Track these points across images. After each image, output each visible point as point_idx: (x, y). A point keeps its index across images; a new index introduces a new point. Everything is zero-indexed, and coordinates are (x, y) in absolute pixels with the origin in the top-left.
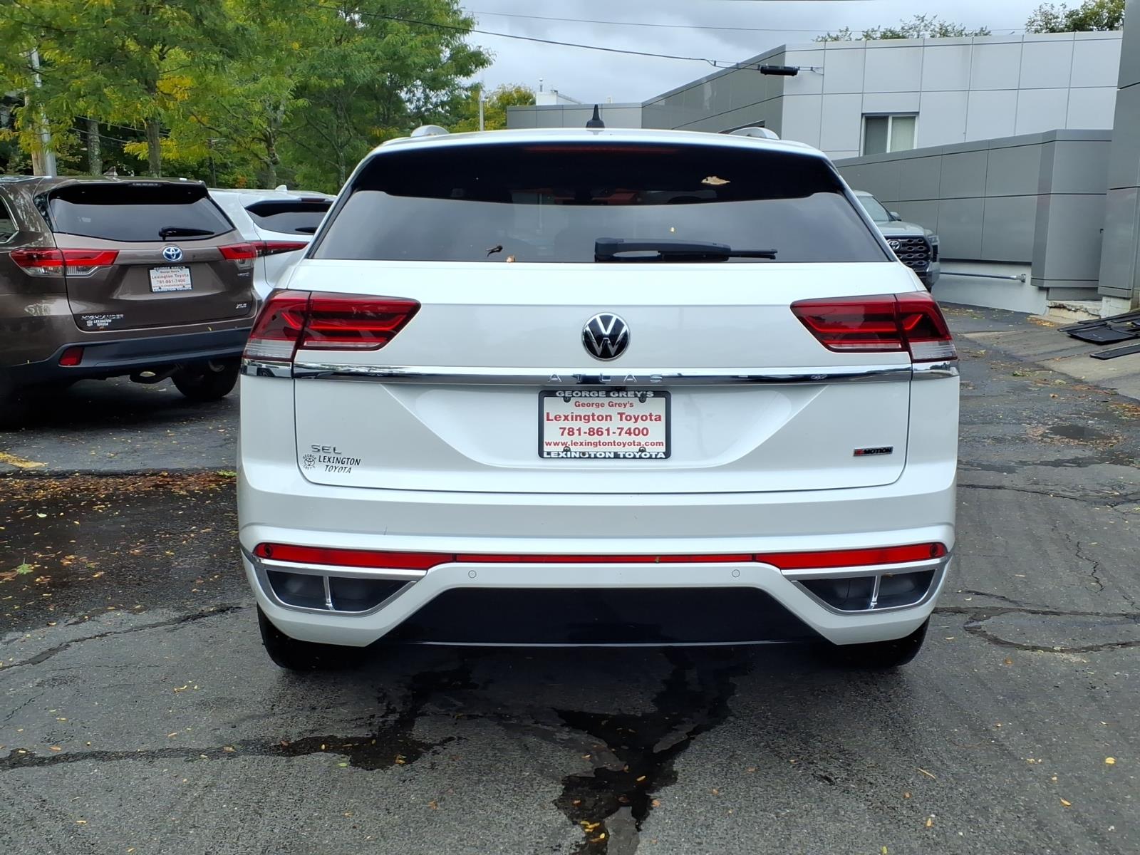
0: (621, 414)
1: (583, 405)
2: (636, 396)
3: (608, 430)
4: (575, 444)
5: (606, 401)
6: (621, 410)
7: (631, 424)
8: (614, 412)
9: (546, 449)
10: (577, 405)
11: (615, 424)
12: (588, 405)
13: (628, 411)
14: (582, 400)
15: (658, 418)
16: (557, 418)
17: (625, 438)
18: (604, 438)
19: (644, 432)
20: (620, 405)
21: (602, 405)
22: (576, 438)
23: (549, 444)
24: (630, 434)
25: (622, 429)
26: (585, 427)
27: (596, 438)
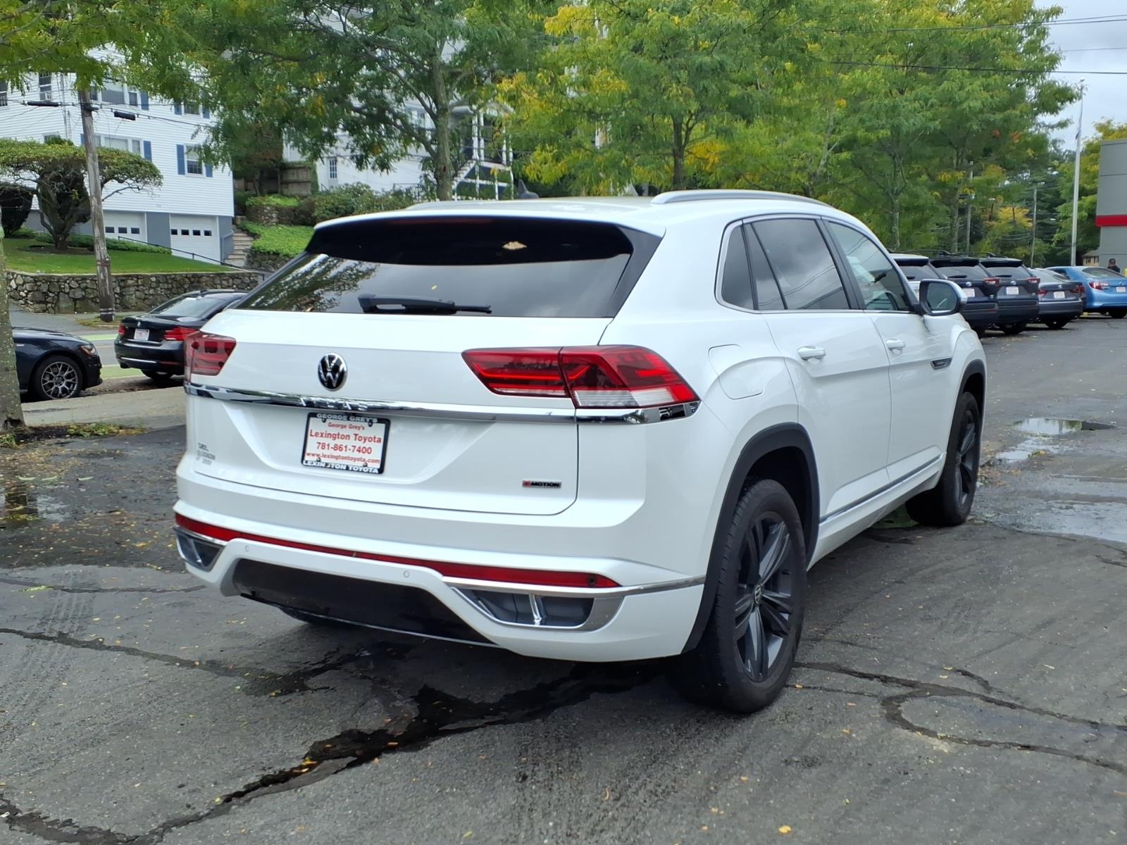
0: (356, 435)
1: (333, 426)
2: (366, 421)
3: (346, 447)
4: (325, 456)
5: (347, 423)
6: (356, 431)
7: (360, 444)
8: (351, 432)
9: (307, 458)
10: (330, 425)
11: (351, 443)
12: (338, 426)
13: (361, 433)
14: (333, 422)
15: (379, 441)
16: (317, 434)
17: (356, 455)
18: (343, 454)
19: (368, 451)
20: (356, 427)
21: (345, 427)
22: (326, 452)
23: (309, 454)
24: (359, 451)
25: (355, 447)
26: (332, 443)
27: (337, 453)
